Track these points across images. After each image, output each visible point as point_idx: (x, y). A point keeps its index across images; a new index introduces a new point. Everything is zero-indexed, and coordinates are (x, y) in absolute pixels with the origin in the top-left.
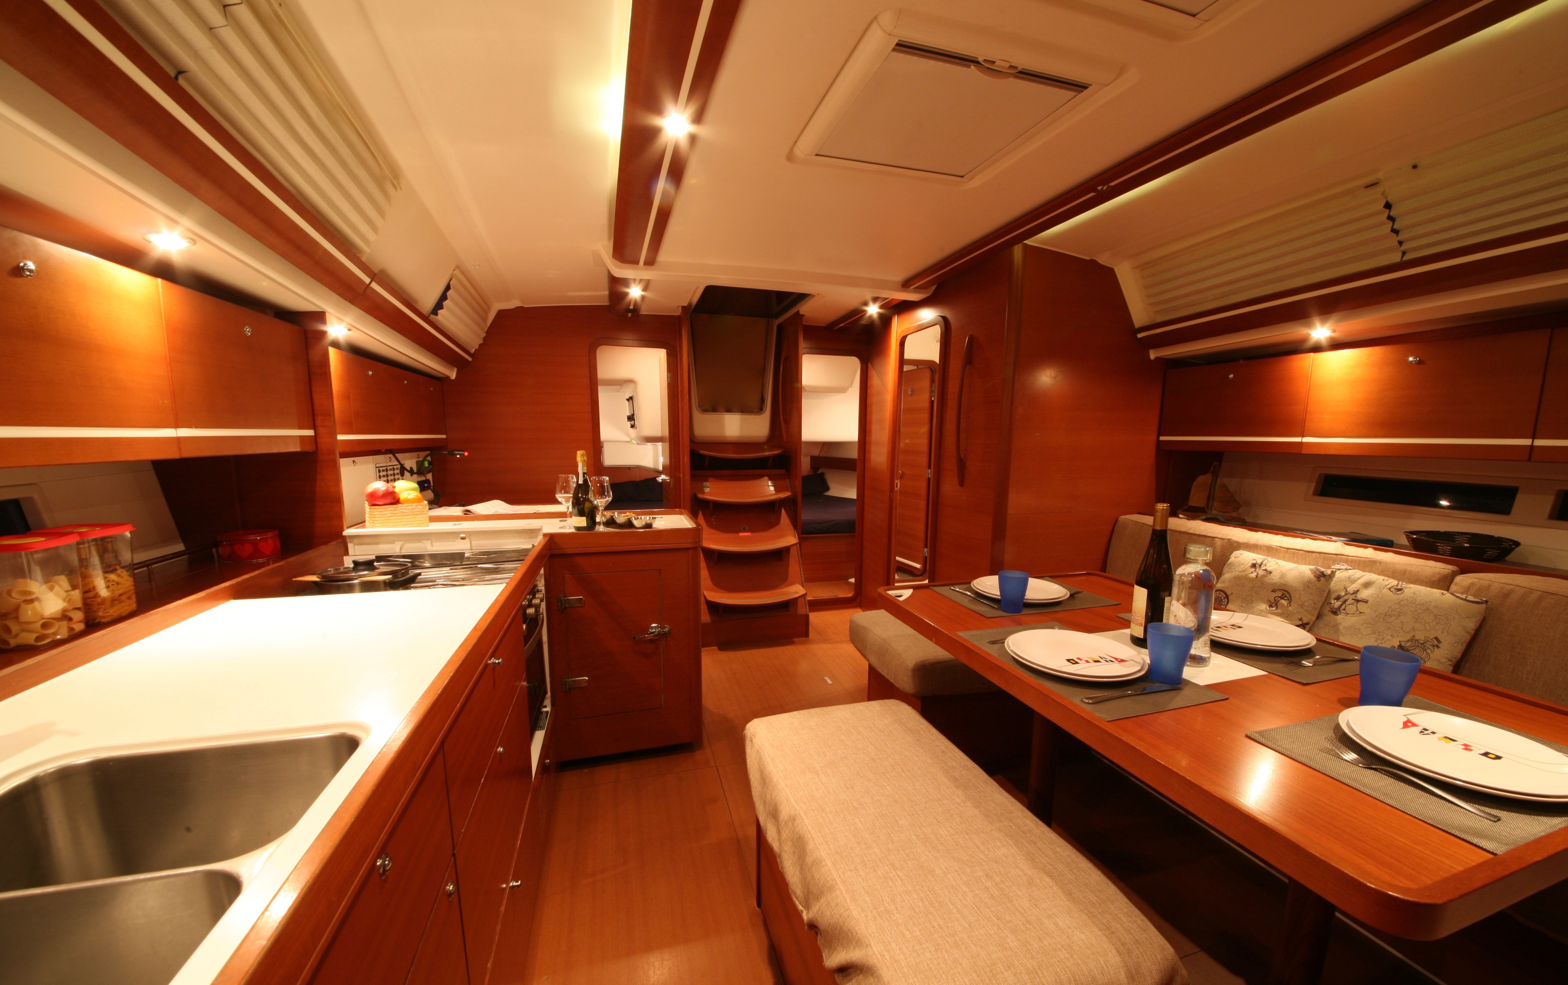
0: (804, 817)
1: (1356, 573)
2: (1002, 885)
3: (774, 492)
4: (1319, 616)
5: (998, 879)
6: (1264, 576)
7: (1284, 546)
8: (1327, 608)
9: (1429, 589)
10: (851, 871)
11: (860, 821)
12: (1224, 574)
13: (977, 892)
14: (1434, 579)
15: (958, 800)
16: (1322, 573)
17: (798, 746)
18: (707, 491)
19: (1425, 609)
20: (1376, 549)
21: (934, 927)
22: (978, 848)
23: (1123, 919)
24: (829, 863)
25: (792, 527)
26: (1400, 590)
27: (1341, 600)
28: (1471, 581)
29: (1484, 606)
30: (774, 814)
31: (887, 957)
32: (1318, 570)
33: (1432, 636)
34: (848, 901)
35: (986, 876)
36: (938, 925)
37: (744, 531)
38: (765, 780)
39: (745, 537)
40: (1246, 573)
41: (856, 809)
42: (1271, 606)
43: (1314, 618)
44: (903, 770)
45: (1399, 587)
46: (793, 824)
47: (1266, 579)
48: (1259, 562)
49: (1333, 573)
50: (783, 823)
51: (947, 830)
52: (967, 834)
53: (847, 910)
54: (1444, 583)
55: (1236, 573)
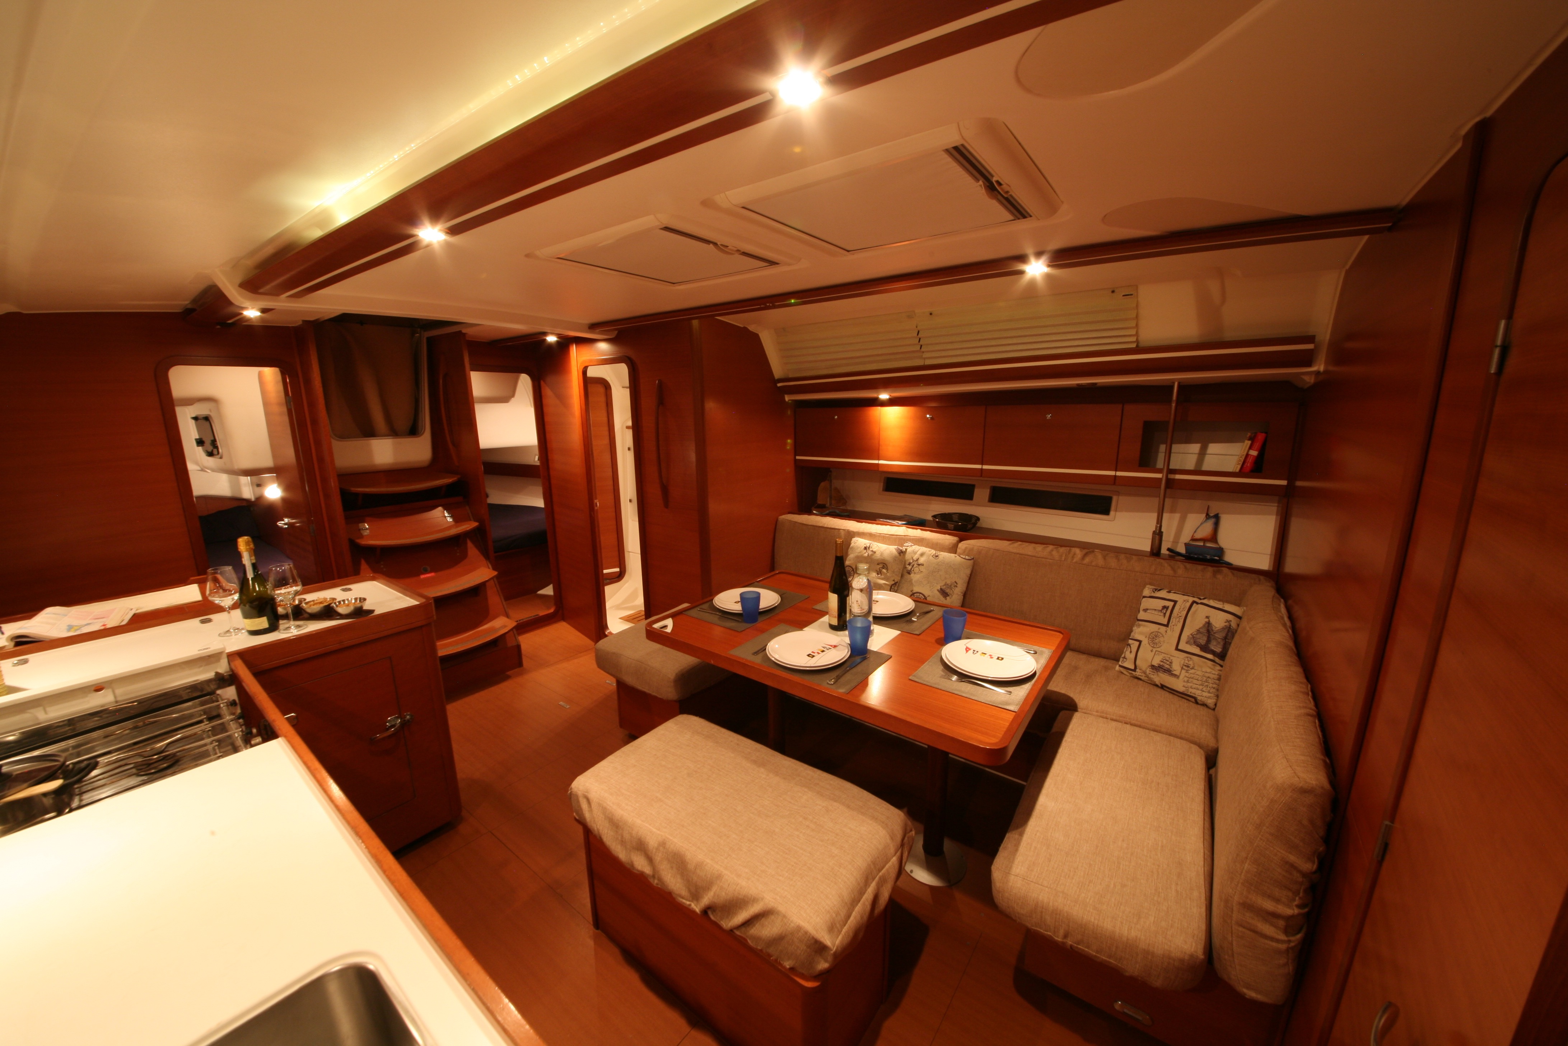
0: (671, 838)
1: (916, 548)
2: (814, 820)
3: (453, 523)
4: (902, 576)
5: (811, 817)
6: (872, 555)
7: (878, 532)
8: (905, 571)
9: (949, 554)
10: (726, 858)
11: (712, 822)
12: (849, 555)
13: (804, 831)
14: (950, 547)
15: (764, 776)
16: (901, 550)
17: (632, 785)
18: (366, 534)
19: (950, 567)
20: (921, 530)
21: (793, 866)
22: (790, 802)
23: (878, 808)
24: (708, 861)
25: (482, 558)
26: (937, 556)
27: (911, 565)
28: (965, 546)
29: (972, 561)
30: (641, 846)
31: (778, 898)
32: (899, 549)
33: (953, 581)
34: (735, 878)
35: (804, 819)
36: (795, 863)
37: (426, 572)
38: (615, 824)
39: (428, 578)
40: (862, 553)
41: (705, 814)
42: (878, 574)
43: (900, 578)
44: (719, 770)
45: (937, 555)
46: (664, 848)
47: (873, 557)
48: (868, 545)
49: (906, 549)
50: (654, 850)
51: (768, 800)
52: (780, 797)
53: (738, 884)
54: (953, 549)
55: (857, 554)
